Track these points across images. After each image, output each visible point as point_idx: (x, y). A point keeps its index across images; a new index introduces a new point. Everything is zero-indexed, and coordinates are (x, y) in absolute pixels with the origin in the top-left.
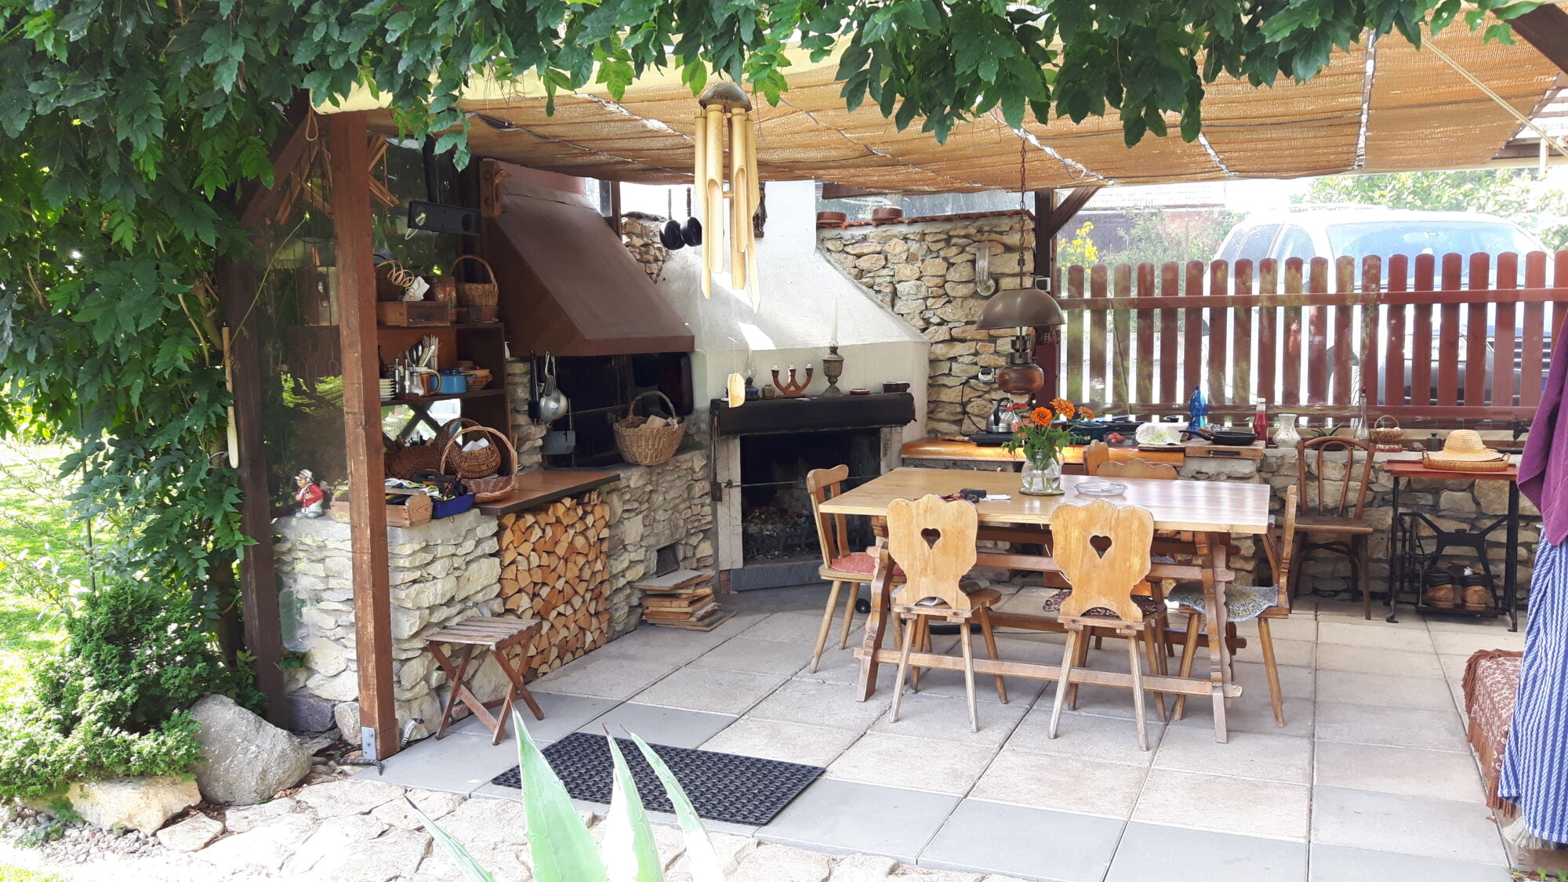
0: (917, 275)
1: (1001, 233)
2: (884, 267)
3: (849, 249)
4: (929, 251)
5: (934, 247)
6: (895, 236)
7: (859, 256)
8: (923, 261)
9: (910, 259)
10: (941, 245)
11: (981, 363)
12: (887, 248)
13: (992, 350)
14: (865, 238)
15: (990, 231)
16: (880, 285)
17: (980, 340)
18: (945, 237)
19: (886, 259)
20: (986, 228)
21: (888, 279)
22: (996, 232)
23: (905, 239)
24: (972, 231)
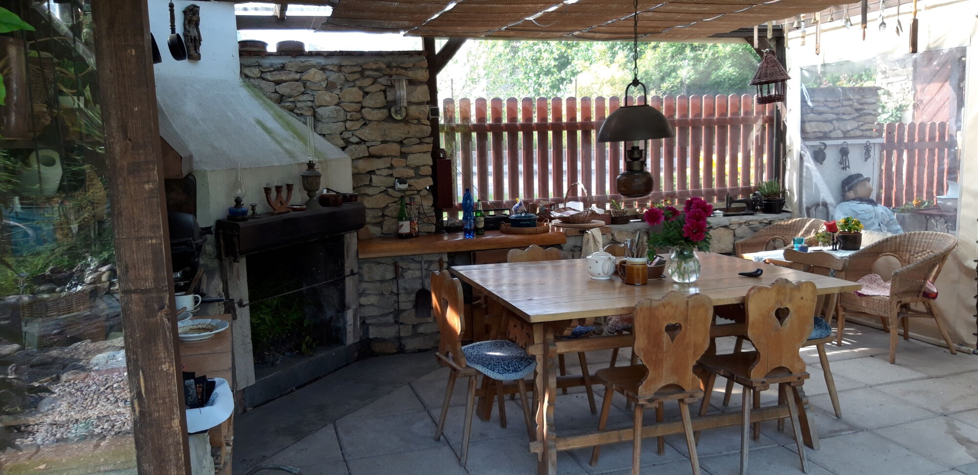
0: (337, 101)
1: (406, 69)
2: (303, 93)
3: (268, 76)
4: (347, 81)
5: (351, 77)
6: (314, 66)
7: (278, 83)
8: (341, 89)
9: (330, 87)
10: (357, 76)
11: (395, 175)
12: (305, 77)
13: (404, 165)
14: (283, 68)
15: (398, 67)
16: (302, 108)
17: (395, 157)
18: (359, 69)
19: (305, 86)
20: (394, 64)
21: (310, 104)
22: (402, 68)
23: (323, 69)
24: (383, 66)
